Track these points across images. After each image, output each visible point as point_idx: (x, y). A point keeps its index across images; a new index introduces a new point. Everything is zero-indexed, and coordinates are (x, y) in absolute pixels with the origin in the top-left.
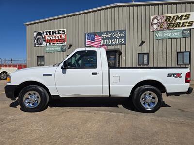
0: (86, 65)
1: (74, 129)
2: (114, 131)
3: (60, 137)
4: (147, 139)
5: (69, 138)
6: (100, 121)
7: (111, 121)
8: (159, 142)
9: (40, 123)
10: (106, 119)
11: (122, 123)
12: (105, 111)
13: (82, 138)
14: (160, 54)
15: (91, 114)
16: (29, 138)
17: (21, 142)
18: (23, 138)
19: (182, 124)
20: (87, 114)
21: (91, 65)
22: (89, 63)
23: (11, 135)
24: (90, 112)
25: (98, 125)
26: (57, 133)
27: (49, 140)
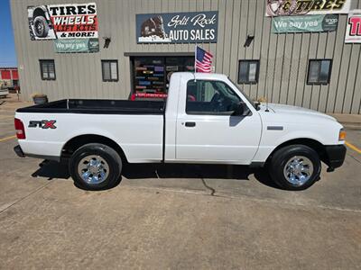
0: (141, 83)
1: (122, 230)
2: (190, 232)
3: (97, 249)
4: (242, 245)
5: (113, 250)
6: (166, 211)
7: (185, 210)
8: (261, 251)
9: (61, 221)
10: (177, 206)
11: (204, 214)
12: (175, 187)
13: (136, 249)
14: (279, 63)
15: (150, 195)
16: (43, 253)
17: (31, 264)
18: (34, 254)
19: (299, 211)
20: (143, 195)
21: (149, 83)
22: (146, 80)
23: (9, 248)
24: (148, 191)
25: (163, 220)
26: (92, 241)
27: (79, 255)
